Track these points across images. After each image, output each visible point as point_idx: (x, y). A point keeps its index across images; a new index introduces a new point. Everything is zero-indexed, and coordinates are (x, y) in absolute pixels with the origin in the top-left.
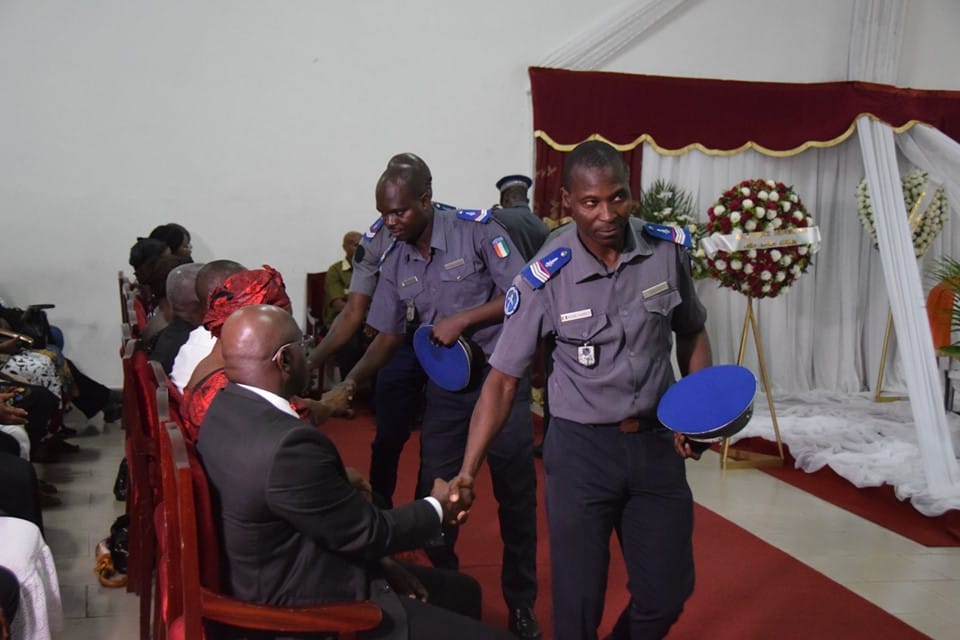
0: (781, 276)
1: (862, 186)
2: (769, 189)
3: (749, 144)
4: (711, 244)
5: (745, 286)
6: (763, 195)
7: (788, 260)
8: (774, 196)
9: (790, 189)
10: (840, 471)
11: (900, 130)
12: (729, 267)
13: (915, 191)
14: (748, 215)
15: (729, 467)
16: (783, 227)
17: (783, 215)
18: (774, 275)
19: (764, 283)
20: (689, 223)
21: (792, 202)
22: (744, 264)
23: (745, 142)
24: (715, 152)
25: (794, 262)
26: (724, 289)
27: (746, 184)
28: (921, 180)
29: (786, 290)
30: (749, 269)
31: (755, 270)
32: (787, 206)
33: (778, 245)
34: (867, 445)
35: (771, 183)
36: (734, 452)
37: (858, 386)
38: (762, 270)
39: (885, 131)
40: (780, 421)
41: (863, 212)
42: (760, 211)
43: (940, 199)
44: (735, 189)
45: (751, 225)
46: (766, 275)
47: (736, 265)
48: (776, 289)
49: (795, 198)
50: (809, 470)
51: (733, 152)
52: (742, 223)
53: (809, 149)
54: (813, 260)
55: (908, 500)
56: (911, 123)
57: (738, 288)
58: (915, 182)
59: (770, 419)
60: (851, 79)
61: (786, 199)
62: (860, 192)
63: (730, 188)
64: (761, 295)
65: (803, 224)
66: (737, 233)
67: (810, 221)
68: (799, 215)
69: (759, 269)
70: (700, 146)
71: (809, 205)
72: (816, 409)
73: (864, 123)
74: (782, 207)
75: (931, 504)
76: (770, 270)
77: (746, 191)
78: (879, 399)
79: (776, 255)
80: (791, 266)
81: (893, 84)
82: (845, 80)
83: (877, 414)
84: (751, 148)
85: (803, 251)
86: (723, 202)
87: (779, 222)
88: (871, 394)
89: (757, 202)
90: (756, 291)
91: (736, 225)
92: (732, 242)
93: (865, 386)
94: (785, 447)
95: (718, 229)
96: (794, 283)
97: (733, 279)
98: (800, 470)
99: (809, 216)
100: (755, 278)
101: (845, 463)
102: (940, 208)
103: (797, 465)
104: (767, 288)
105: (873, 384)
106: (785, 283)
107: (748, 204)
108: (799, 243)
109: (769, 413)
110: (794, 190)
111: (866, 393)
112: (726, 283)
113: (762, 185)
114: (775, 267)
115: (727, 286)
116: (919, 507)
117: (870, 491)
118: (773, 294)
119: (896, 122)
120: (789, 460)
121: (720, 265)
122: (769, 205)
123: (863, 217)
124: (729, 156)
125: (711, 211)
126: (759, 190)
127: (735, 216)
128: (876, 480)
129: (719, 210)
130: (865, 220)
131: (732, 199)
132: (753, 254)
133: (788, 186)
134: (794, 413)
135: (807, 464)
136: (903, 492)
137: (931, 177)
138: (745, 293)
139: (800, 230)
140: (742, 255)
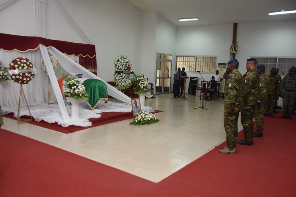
0: (28, 79)
1: (41, 59)
2: (24, 60)
3: (15, 49)
4: (11, 72)
5: (20, 82)
6: (22, 61)
7: (29, 75)
8: (25, 61)
9: (28, 60)
10: (46, 120)
11: (48, 47)
12: (16, 78)
13: (52, 60)
14: (19, 65)
15: (20, 123)
16: (28, 68)
17: (27, 65)
18: (27, 79)
19: (24, 81)
20: (2, 67)
21: (29, 62)
22: (19, 77)
23: (13, 49)
24: (6, 51)
25: (31, 76)
26: (15, 83)
27: (18, 58)
28: (53, 58)
29: (29, 82)
30: (21, 78)
31: (22, 78)
32: (28, 63)
33: (27, 72)
34: (50, 114)
35: (24, 58)
36: (21, 119)
37: (44, 101)
38: (24, 78)
39: (45, 47)
40: (30, 111)
41: (42, 64)
42: (22, 65)
43: (57, 62)
44: (15, 59)
45: (20, 68)
46: (25, 79)
47: (18, 77)
48: (27, 82)
49: (30, 62)
50: (39, 121)
51: (11, 51)
52: (18, 67)
53: (29, 51)
54: (35, 75)
55: (61, 125)
56: (50, 46)
57: (18, 82)
58: (52, 58)
59: (28, 111)
60: (37, 36)
61: (28, 62)
62: (41, 60)
63: (14, 59)
64: (24, 83)
65: (32, 67)
66: (17, 69)
67: (34, 67)
68: (31, 65)
69: (23, 78)
70: (2, 49)
71: (33, 63)
72: (37, 107)
73: (40, 46)
74: (27, 64)
75: (65, 125)
76: (26, 78)
77: (18, 60)
78: (49, 104)
79: (27, 74)
80: (30, 77)
81: (45, 38)
82: (35, 36)
83: (49, 107)
84: (15, 50)
85: (33, 73)
86: (13, 62)
87: (27, 67)
88: (47, 103)
89: (21, 62)
90: (23, 82)
91: (17, 68)
92: (16, 72)
93: (45, 101)
94: (33, 117)
95: (12, 69)
96: (31, 80)
97: (17, 80)
98: (36, 121)
99: (33, 65)
100: (22, 80)
101: (46, 119)
102: (57, 64)
103: (36, 120)
104: (25, 82)
105: (47, 101)
106: (29, 81)
107: (19, 63)
108: (32, 71)
109: (28, 109)
110: (29, 60)
111: (46, 103)
112: (15, 81)
113: (22, 59)
114: (27, 77)
115: (16, 82)
116: (63, 126)
117: (52, 124)
118: (27, 83)
119: (47, 46)
120: (34, 119)
121: (14, 77)
122: (24, 63)
123: (42, 66)
124: (10, 52)
125: (10, 65)
126: (21, 60)
127: (16, 66)
128: (54, 122)
129: (12, 64)
130: (43, 66)
131: (15, 62)
132: (21, 74)
133: (28, 59)
134: (32, 109)
135: (38, 120)
136: (59, 123)
137: (55, 57)
138: (20, 83)
139: (32, 68)
140: (19, 75)
